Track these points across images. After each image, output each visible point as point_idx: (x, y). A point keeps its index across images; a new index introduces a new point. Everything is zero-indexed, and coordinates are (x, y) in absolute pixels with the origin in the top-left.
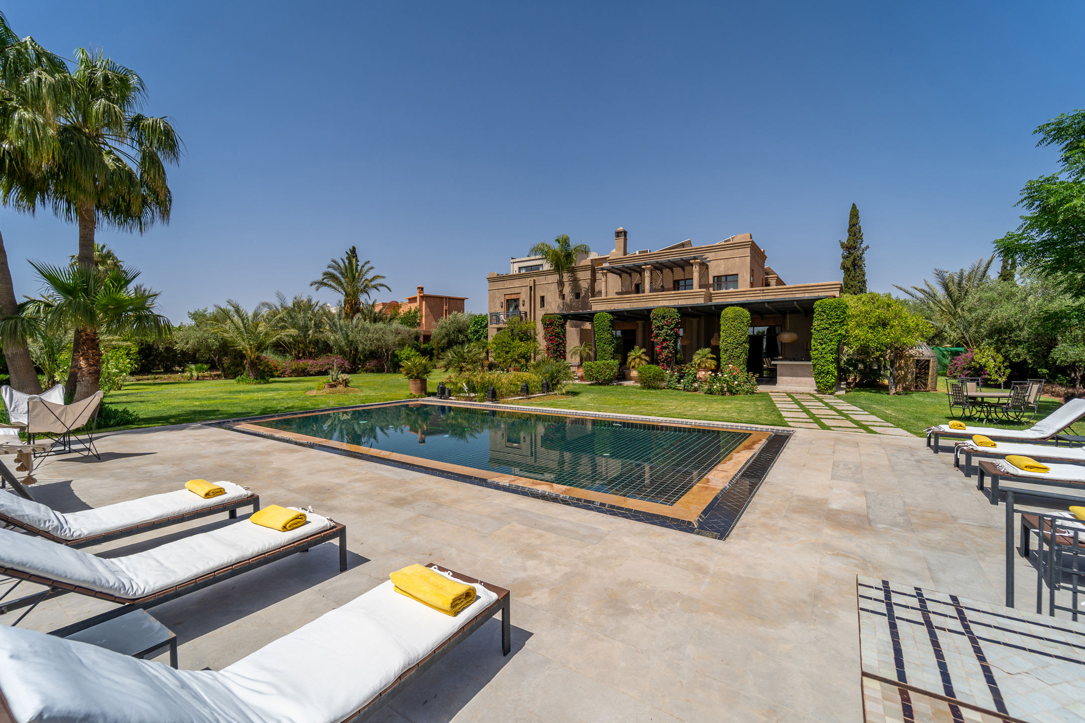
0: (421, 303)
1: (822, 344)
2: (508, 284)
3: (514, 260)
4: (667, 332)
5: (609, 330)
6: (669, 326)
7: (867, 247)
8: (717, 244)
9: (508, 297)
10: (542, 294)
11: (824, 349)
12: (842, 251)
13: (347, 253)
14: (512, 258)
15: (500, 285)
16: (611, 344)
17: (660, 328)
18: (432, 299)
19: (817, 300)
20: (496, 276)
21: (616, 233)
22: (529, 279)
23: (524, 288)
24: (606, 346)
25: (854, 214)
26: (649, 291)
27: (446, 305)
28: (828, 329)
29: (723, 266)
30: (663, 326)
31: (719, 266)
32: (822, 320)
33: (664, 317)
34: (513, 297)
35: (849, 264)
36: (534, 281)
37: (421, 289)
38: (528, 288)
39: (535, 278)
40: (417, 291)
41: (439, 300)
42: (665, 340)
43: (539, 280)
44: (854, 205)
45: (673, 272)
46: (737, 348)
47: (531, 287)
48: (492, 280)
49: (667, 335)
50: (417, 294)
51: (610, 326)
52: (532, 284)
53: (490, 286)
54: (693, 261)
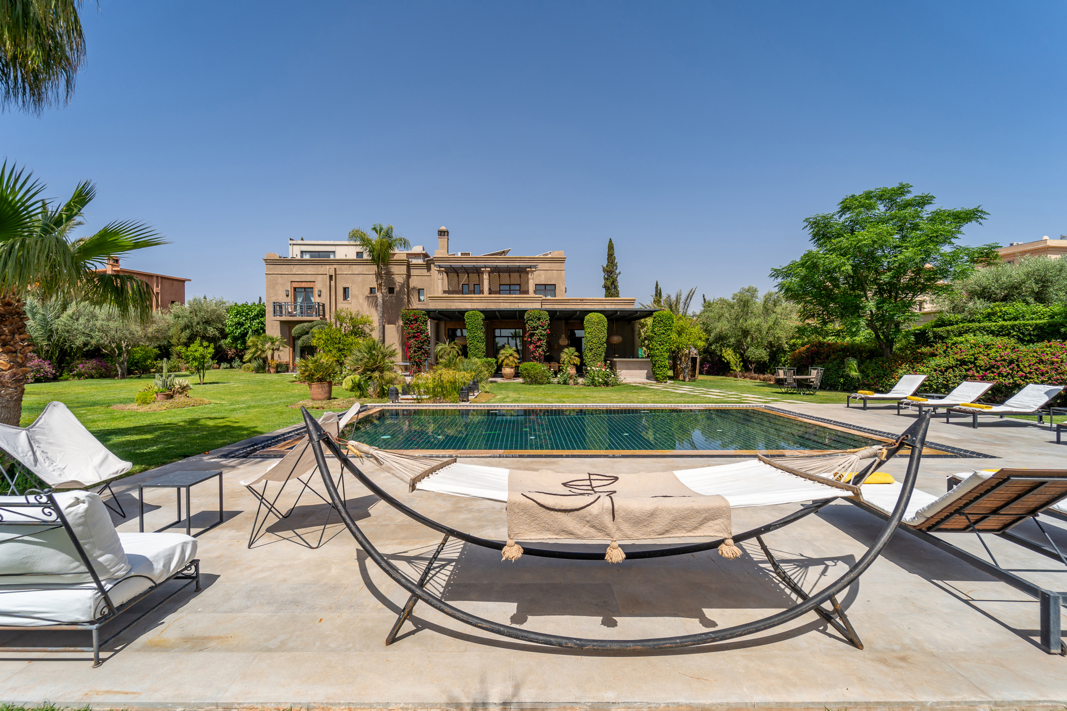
1: (660, 345)
2: (296, 269)
3: (294, 242)
4: (541, 332)
5: (482, 329)
8: (537, 256)
9: (295, 285)
10: (346, 286)
11: (662, 349)
14: (291, 239)
15: (284, 269)
19: (655, 311)
20: (278, 258)
21: (439, 231)
22: (328, 267)
23: (321, 276)
25: (611, 247)
26: (488, 293)
27: (157, 286)
28: (664, 334)
29: (543, 276)
30: (538, 326)
31: (540, 275)
32: (661, 327)
34: (304, 285)
35: (609, 283)
36: (335, 269)
38: (327, 277)
39: (335, 266)
42: (540, 340)
43: (341, 269)
44: (610, 239)
45: (499, 277)
46: (600, 347)
47: (331, 277)
48: (270, 262)
49: (541, 335)
52: (332, 273)
53: (269, 270)
54: (530, 269)
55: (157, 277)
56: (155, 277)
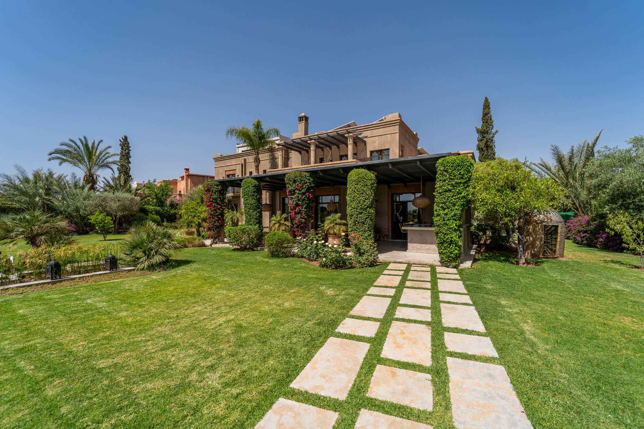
0: (187, 180)
1: (444, 209)
2: (228, 162)
3: (239, 146)
4: (298, 197)
5: (253, 195)
6: (300, 191)
7: (497, 132)
8: (374, 123)
9: (228, 173)
10: (251, 170)
11: (446, 214)
12: (477, 135)
13: (120, 141)
14: (238, 144)
15: (222, 163)
16: (256, 210)
17: (292, 192)
18: (196, 177)
20: (219, 157)
21: (299, 118)
22: (241, 159)
23: (239, 165)
24: (251, 211)
25: (487, 106)
28: (450, 191)
29: (377, 142)
30: (294, 191)
31: (374, 142)
32: (444, 181)
33: (295, 181)
34: (231, 173)
35: (482, 145)
36: (245, 160)
37: (187, 170)
38: (240, 165)
39: (245, 158)
40: (184, 171)
41: (201, 178)
43: (248, 159)
44: (486, 98)
45: (339, 148)
46: (361, 213)
47: (242, 165)
48: (217, 160)
50: (184, 174)
51: (254, 192)
52: (243, 162)
53: (216, 165)
54: (347, 135)
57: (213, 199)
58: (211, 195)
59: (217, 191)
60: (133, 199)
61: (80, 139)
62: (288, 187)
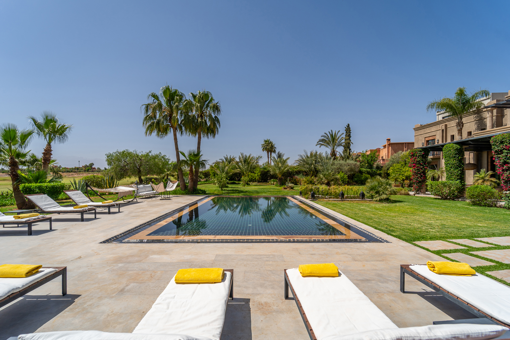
0: (388, 148)
2: (428, 130)
3: (439, 113)
5: (454, 157)
6: (508, 150)
9: (427, 139)
10: (452, 134)
13: (345, 128)
15: (422, 132)
16: (457, 168)
18: (396, 145)
20: (419, 126)
22: (441, 125)
23: (439, 131)
24: (452, 169)
27: (406, 148)
30: (501, 151)
33: (502, 142)
34: (431, 138)
36: (446, 126)
37: (389, 140)
38: (441, 131)
39: (446, 123)
40: (386, 141)
41: (400, 145)
43: (449, 124)
47: (443, 130)
48: (416, 129)
49: (506, 159)
50: (386, 143)
51: (456, 154)
52: (444, 128)
53: (416, 133)
55: (406, 143)
56: (405, 144)
57: (417, 161)
58: (415, 159)
59: (419, 156)
60: (356, 164)
61: (329, 132)
62: (494, 148)
